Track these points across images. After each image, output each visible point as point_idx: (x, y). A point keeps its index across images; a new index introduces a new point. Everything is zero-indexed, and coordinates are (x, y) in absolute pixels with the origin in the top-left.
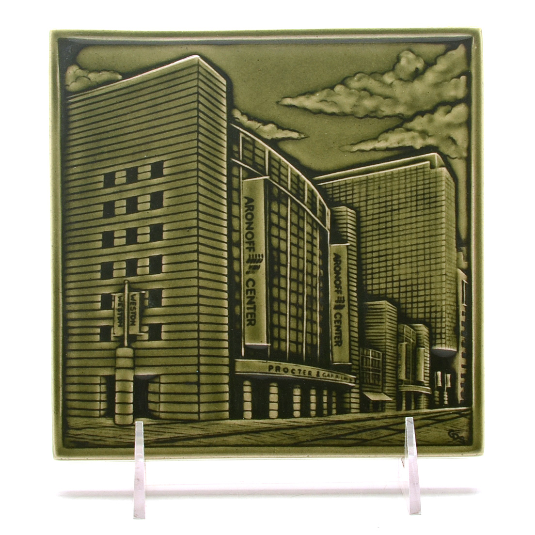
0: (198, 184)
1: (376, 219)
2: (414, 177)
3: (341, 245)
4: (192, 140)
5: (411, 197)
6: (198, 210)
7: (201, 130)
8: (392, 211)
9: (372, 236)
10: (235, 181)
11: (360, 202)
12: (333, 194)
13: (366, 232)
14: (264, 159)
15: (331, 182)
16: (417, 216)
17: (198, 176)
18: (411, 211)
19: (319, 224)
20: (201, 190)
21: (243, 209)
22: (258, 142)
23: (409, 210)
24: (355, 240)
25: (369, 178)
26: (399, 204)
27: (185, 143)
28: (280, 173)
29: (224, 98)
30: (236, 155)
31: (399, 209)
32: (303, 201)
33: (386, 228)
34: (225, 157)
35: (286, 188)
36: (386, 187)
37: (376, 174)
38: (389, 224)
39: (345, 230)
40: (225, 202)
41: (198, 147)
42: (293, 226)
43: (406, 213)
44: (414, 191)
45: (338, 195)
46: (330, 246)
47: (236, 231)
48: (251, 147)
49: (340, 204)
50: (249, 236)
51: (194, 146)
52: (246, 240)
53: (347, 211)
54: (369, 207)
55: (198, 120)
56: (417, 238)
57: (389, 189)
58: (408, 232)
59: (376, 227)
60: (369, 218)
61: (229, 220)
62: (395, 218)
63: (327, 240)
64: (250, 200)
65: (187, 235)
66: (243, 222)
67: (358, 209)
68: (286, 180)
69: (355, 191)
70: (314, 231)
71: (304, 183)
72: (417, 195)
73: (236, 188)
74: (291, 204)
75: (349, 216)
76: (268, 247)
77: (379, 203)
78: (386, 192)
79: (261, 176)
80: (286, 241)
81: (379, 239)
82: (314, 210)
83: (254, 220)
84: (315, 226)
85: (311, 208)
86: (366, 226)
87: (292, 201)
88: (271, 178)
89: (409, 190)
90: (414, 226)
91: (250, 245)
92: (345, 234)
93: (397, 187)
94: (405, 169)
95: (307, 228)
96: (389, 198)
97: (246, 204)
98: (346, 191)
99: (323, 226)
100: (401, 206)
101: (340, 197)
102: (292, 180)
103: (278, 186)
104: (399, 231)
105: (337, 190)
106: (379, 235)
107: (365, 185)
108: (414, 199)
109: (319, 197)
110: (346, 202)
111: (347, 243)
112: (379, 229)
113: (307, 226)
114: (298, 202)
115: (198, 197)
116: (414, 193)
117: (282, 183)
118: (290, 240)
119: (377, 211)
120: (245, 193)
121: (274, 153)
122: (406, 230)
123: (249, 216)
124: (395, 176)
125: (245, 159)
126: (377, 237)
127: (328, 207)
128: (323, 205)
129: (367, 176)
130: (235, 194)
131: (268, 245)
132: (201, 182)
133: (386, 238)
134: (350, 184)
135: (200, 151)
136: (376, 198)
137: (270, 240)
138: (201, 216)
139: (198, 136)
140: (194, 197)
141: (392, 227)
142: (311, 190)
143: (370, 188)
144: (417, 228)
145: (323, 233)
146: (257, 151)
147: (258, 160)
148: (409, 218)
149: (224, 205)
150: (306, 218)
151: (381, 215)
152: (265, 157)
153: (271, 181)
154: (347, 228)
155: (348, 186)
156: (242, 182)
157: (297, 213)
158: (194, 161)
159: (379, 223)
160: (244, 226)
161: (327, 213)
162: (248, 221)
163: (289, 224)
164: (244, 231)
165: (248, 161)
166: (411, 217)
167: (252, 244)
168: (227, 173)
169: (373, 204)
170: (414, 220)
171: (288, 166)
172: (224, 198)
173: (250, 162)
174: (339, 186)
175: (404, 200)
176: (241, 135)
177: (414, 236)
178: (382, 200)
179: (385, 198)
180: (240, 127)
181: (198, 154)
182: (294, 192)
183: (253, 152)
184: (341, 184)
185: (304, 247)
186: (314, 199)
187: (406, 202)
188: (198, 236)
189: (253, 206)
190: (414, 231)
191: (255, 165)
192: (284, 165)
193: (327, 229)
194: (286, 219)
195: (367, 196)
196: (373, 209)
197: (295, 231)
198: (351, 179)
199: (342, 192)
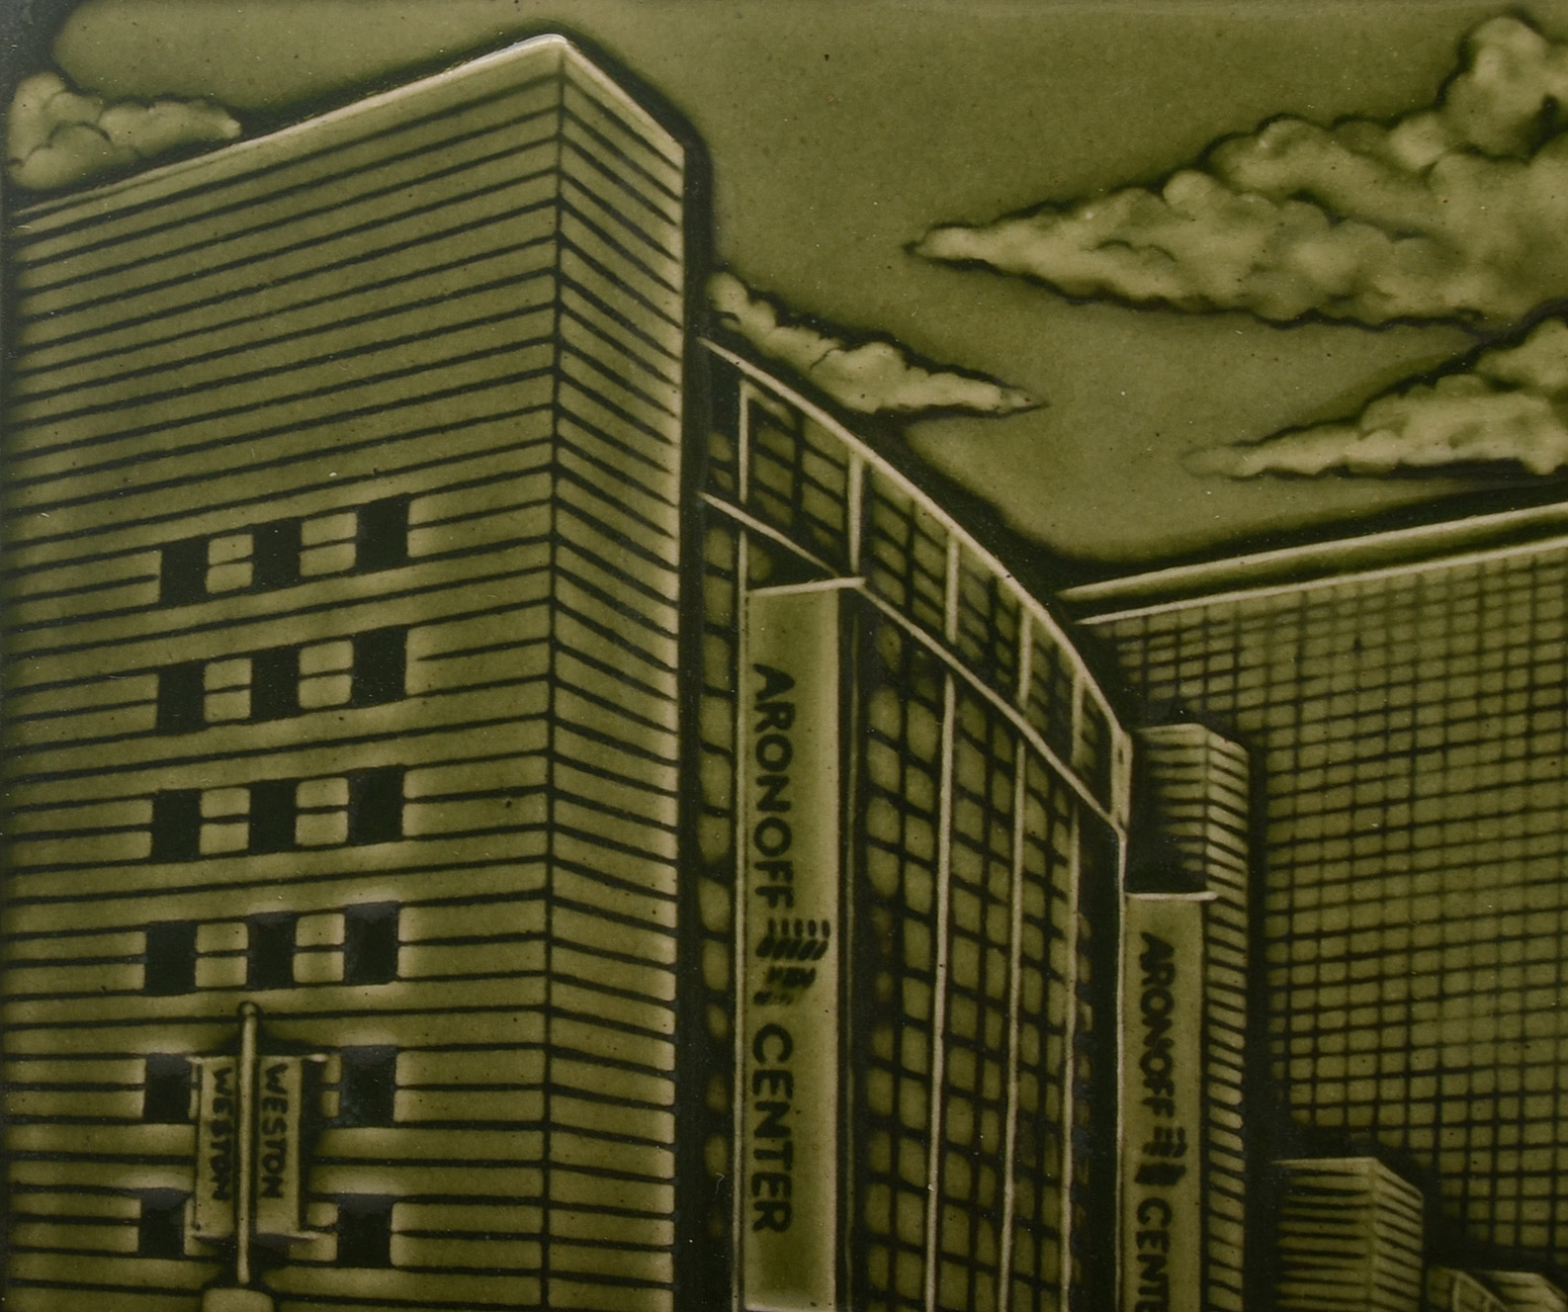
0: (553, 604)
1: (1339, 785)
2: (1520, 604)
3: (1179, 896)
4: (530, 410)
5: (1506, 692)
6: (550, 717)
7: (572, 366)
8: (1414, 752)
9: (1321, 862)
10: (716, 592)
11: (1267, 705)
12: (1146, 667)
13: (1294, 842)
14: (842, 501)
15: (1140, 612)
16: (1528, 782)
17: (554, 569)
18: (1504, 760)
19: (1080, 798)
20: (569, 631)
21: (748, 718)
22: (818, 424)
23: (1491, 752)
24: (1240, 879)
25: (1314, 598)
26: (1447, 723)
27: (500, 424)
28: (913, 564)
29: (671, 222)
30: (724, 479)
31: (1446, 747)
32: (1009, 693)
33: (1384, 830)
34: (672, 488)
35: (939, 635)
36: (1388, 645)
37: (1345, 582)
38: (1399, 815)
39: (1195, 829)
40: (669, 684)
41: (557, 441)
42: (966, 805)
43: (1478, 765)
44: (1519, 667)
45: (1168, 673)
46: (1127, 899)
47: (714, 812)
48: (786, 446)
49: (1178, 712)
50: (772, 838)
51: (538, 435)
52: (756, 855)
53: (1208, 746)
54: (1311, 733)
55: (557, 321)
56: (1527, 884)
57: (1401, 654)
58: (1484, 853)
59: (1341, 823)
60: (1307, 780)
61: (688, 766)
62: (1429, 785)
63: (1114, 872)
64: (778, 680)
65: (502, 822)
66: (746, 773)
67: (1259, 740)
68: (937, 598)
69: (1247, 658)
70: (1059, 828)
71: (1016, 614)
72: (1532, 688)
73: (722, 622)
74: (958, 704)
75: (1217, 767)
76: (850, 890)
77: (1356, 716)
78: (1388, 667)
79: (828, 577)
80: (931, 866)
81: (1351, 880)
82: (1058, 736)
83: (791, 771)
84: (1061, 806)
85: (1044, 726)
86: (1295, 816)
87: (964, 690)
88: (870, 585)
89: (1494, 660)
90: (1514, 826)
91: (774, 876)
92: (1196, 848)
93: (1440, 647)
94: (1481, 566)
95: (1027, 816)
96: (1400, 696)
97: (760, 695)
98: (1206, 657)
99: (1099, 809)
100: (1458, 733)
101: (1177, 681)
102: (963, 601)
103: (902, 620)
104: (1442, 846)
105: (1165, 647)
106: (1352, 858)
107: (1291, 633)
108: (1517, 702)
109: (1082, 676)
110: (1204, 706)
111: (1203, 888)
112: (1351, 835)
113: (1026, 808)
114: (992, 696)
115: (552, 657)
116: (1520, 679)
117: (920, 608)
118: (951, 865)
119: (1343, 751)
120: (755, 646)
121: (886, 477)
122: (1476, 842)
123: (773, 752)
124: (1431, 595)
125: (760, 495)
126: (1341, 871)
127: (1123, 726)
128: (1101, 714)
129: (1304, 593)
130: (714, 651)
131: (850, 880)
132: (567, 593)
133: (1384, 874)
134: (1222, 623)
135: (567, 459)
136: (1342, 693)
137: (862, 862)
138: (566, 743)
139: (556, 391)
140: (537, 658)
141: (1411, 827)
142: (1046, 645)
143: (1317, 647)
144: (1527, 836)
145: (1097, 839)
146: (813, 465)
147: (818, 505)
148: (1488, 788)
149: (665, 697)
150: (1020, 771)
151: (1367, 770)
152: (846, 490)
153: (873, 598)
154: (1205, 820)
155: (1213, 631)
156: (747, 600)
157: (984, 748)
158: (538, 503)
159: (1353, 808)
160: (749, 792)
161: (1115, 751)
162: (765, 772)
163: (946, 793)
164: (749, 817)
165: (772, 506)
166: (1502, 786)
167: (781, 874)
168: (683, 554)
169: (1327, 720)
170: (1513, 799)
171: (946, 533)
172: (663, 666)
173: (783, 513)
174: (1178, 632)
175: (1469, 708)
176: (747, 391)
177: (1512, 873)
178: (1366, 702)
179: (1380, 693)
180: (741, 355)
181: (556, 470)
182: (972, 649)
183: (796, 468)
184: (1186, 621)
185: (1010, 896)
186: (1060, 687)
187: (1480, 717)
188: (551, 827)
189: (789, 709)
190: (1514, 849)
191: (801, 525)
192: (930, 532)
193: (1115, 825)
194: (933, 770)
195: (1301, 679)
196: (1328, 741)
197: (972, 824)
198: (1227, 603)
199: (1187, 660)
